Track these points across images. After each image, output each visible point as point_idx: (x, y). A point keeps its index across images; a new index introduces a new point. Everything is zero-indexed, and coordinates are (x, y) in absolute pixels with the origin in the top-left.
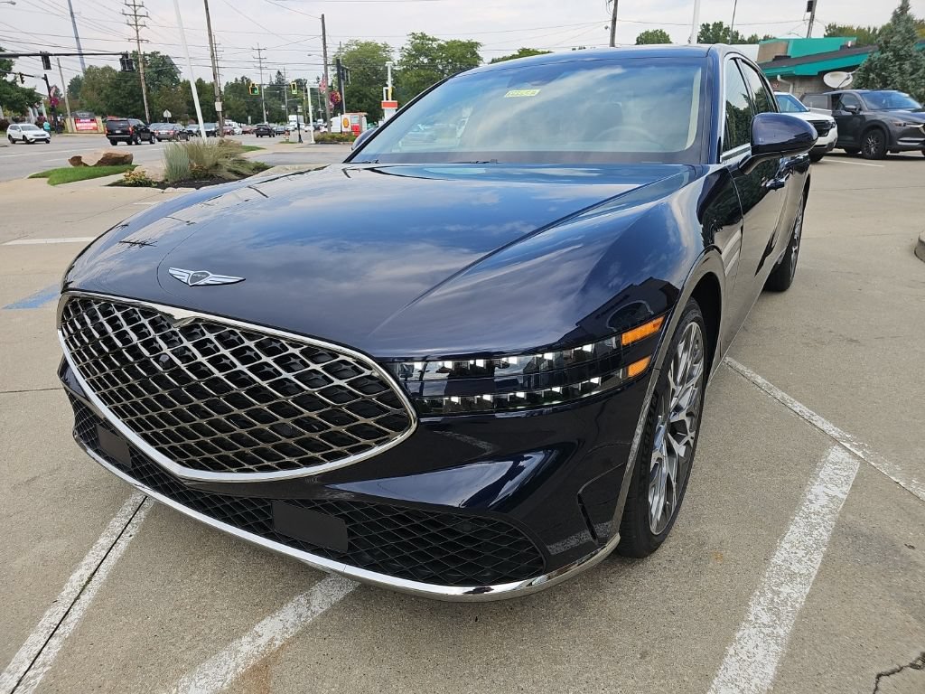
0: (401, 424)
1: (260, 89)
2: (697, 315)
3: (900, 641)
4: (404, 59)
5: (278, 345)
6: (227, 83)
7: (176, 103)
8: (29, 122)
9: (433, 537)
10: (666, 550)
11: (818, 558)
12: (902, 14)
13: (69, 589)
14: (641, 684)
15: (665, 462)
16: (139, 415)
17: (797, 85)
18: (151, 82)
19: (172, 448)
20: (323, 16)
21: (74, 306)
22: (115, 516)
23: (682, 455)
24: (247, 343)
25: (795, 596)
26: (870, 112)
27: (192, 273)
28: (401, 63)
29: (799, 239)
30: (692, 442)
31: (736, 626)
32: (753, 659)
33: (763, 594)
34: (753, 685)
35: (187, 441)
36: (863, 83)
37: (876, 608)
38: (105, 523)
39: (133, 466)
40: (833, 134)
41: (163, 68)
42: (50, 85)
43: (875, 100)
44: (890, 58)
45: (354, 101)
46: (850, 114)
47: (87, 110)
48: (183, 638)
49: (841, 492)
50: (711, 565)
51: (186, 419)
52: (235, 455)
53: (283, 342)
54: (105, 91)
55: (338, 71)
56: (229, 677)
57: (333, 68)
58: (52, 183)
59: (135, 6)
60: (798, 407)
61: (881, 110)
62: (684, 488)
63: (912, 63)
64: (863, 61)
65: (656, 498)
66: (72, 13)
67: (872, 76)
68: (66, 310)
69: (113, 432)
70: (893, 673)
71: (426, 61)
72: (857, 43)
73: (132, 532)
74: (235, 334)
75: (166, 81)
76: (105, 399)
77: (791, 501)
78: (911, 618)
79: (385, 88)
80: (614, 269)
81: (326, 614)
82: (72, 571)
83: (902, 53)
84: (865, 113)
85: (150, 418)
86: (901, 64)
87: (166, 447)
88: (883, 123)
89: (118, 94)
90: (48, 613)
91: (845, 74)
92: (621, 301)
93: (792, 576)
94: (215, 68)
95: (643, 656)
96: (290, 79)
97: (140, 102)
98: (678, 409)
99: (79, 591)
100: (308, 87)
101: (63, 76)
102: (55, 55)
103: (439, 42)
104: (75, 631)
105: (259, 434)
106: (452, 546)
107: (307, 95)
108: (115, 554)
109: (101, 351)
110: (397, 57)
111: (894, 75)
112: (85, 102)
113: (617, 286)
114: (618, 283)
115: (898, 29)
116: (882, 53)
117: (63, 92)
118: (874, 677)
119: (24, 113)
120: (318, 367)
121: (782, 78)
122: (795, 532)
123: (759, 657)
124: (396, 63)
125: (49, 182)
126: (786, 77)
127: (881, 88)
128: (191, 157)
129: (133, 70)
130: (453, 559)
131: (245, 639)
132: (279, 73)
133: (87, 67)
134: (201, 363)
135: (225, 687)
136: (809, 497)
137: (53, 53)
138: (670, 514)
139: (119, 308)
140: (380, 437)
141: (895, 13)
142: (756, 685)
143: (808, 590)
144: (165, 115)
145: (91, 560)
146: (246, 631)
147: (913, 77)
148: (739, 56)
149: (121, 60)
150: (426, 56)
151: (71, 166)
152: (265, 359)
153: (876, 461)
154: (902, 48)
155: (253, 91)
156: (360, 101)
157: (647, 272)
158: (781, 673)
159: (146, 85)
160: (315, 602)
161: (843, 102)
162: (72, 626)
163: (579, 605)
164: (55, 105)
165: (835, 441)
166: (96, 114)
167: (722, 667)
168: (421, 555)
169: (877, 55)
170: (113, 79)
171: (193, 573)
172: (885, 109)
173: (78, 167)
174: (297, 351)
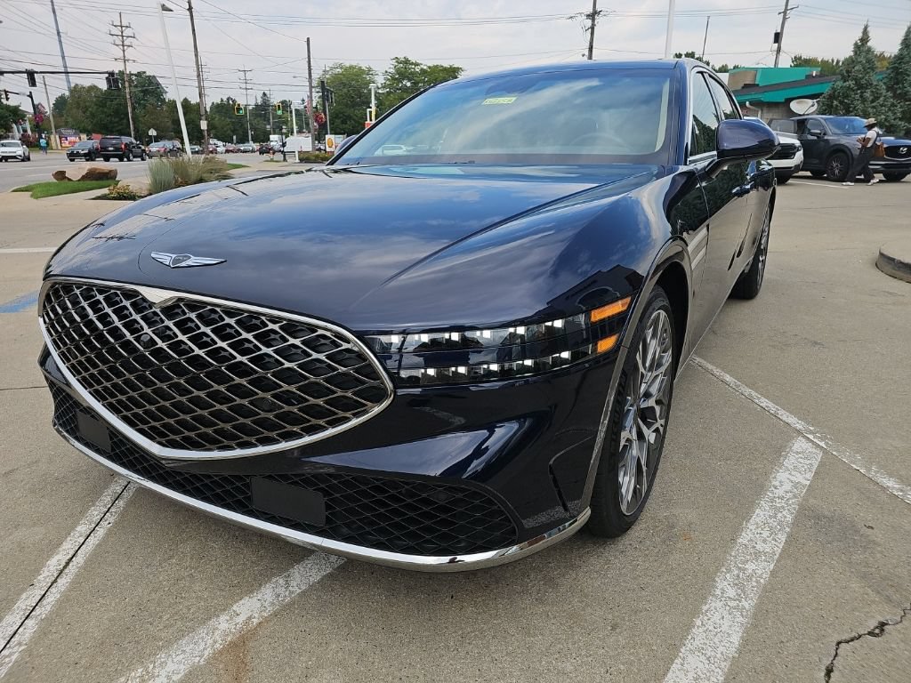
0: (378, 396)
1: (245, 109)
2: (665, 303)
3: (859, 611)
4: (388, 82)
5: (258, 322)
6: (213, 103)
7: (161, 122)
8: (13, 138)
9: (409, 507)
10: (636, 532)
11: (782, 538)
12: (863, 44)
13: (46, 574)
14: (611, 653)
15: (635, 445)
16: (120, 397)
17: (765, 111)
18: (137, 102)
19: (153, 428)
20: (308, 39)
21: (56, 292)
22: (93, 505)
23: (652, 442)
24: (228, 320)
25: (759, 572)
26: (834, 137)
27: (174, 256)
28: (384, 87)
29: (766, 249)
30: (661, 429)
31: (704, 599)
32: (719, 630)
33: (729, 571)
34: (719, 652)
35: (167, 420)
36: (827, 109)
37: (836, 582)
38: (83, 513)
39: (113, 450)
40: (799, 156)
41: (149, 88)
42: (36, 103)
43: (839, 126)
44: (852, 86)
45: (338, 121)
46: (816, 138)
47: (72, 128)
48: (161, 617)
49: (805, 479)
50: (679, 545)
51: (166, 397)
52: (215, 431)
53: (263, 318)
54: (90, 109)
55: (323, 93)
56: (206, 653)
57: (317, 90)
58: (36, 197)
59: (122, 27)
60: (765, 402)
61: (844, 134)
62: (655, 474)
63: (872, 92)
64: (826, 89)
65: (627, 479)
66: (59, 33)
67: (835, 103)
68: (48, 296)
69: (93, 416)
70: (852, 640)
71: (409, 84)
72: (821, 73)
73: (112, 520)
74: (216, 312)
75: (152, 100)
76: (85, 383)
77: (758, 487)
78: (870, 591)
79: (368, 110)
80: (584, 256)
81: (304, 593)
82: (49, 557)
83: (863, 82)
84: (829, 138)
85: (130, 399)
86: (862, 93)
87: (145, 427)
88: (847, 147)
89: (103, 112)
90: (24, 596)
91: (810, 102)
92: (589, 285)
93: (757, 555)
94: (201, 88)
95: (614, 628)
96: (275, 100)
97: (125, 121)
98: (647, 395)
99: (56, 575)
100: (293, 109)
101: (48, 94)
102: (41, 72)
103: (422, 66)
104: (51, 612)
105: (240, 410)
106: (427, 515)
107: (292, 116)
108: (92, 541)
109: (82, 334)
110: (380, 80)
111: (856, 102)
112: (70, 120)
113: (586, 272)
114: (588, 270)
115: (859, 60)
116: (845, 82)
117: (48, 109)
118: (834, 644)
119: (9, 129)
120: (297, 342)
121: (751, 104)
122: (760, 514)
123: (724, 628)
124: (380, 86)
125: (32, 196)
126: (754, 103)
127: (844, 115)
128: (175, 172)
129: (119, 89)
130: (429, 530)
131: (223, 618)
132: (264, 94)
133: (73, 85)
134: (182, 342)
135: (202, 663)
136: (774, 483)
137: (39, 71)
138: (640, 499)
139: (101, 292)
140: (358, 409)
141: (856, 44)
142: (722, 653)
143: (772, 567)
144: (150, 133)
145: (68, 546)
146: (225, 610)
147: (874, 104)
148: (705, 70)
149: (107, 78)
150: (409, 80)
151: (55, 181)
152: (245, 335)
153: (838, 451)
154: (863, 78)
155: (238, 111)
156: (344, 122)
157: (614, 260)
158: (745, 642)
159: (132, 104)
160: (294, 583)
161: (808, 126)
162: (48, 608)
163: (551, 583)
164: (40, 122)
165: (799, 432)
166: (81, 132)
167: (690, 637)
168: (397, 526)
169: (840, 83)
170: (99, 97)
171: (171, 557)
172: (848, 134)
173: (62, 182)
174: (276, 327)
